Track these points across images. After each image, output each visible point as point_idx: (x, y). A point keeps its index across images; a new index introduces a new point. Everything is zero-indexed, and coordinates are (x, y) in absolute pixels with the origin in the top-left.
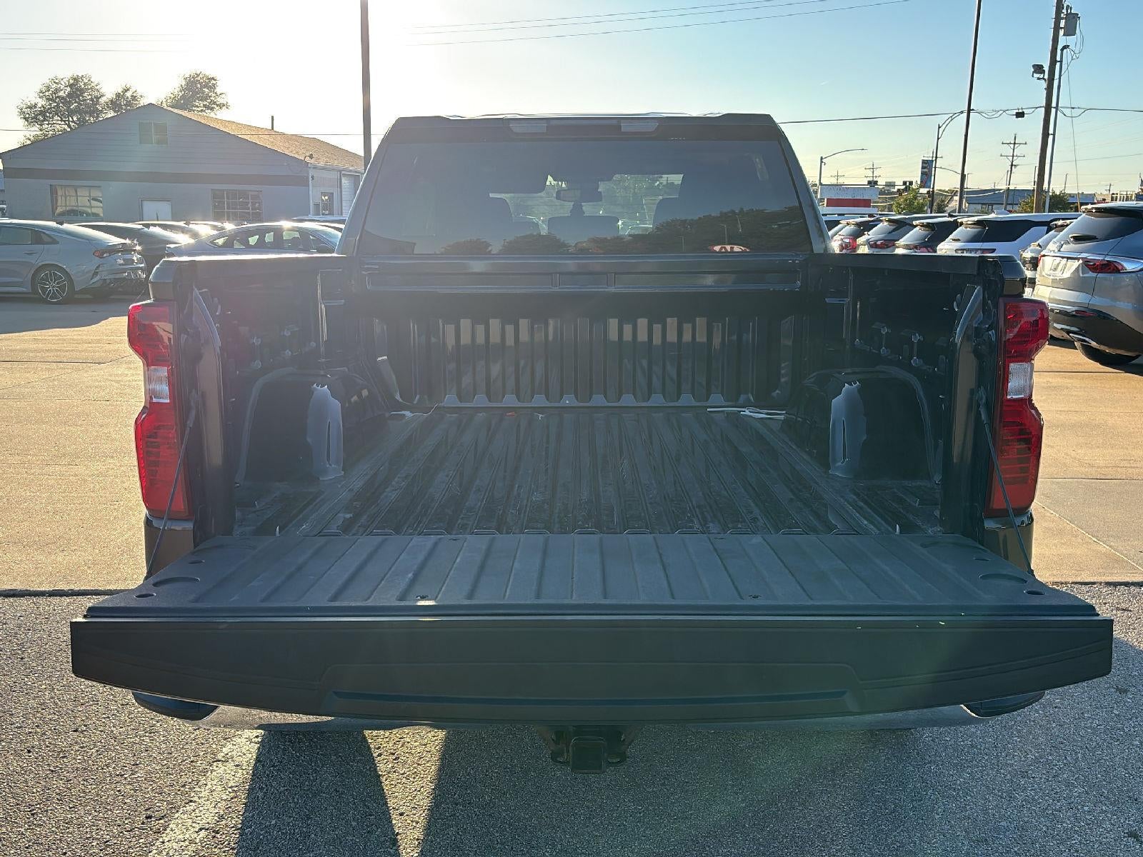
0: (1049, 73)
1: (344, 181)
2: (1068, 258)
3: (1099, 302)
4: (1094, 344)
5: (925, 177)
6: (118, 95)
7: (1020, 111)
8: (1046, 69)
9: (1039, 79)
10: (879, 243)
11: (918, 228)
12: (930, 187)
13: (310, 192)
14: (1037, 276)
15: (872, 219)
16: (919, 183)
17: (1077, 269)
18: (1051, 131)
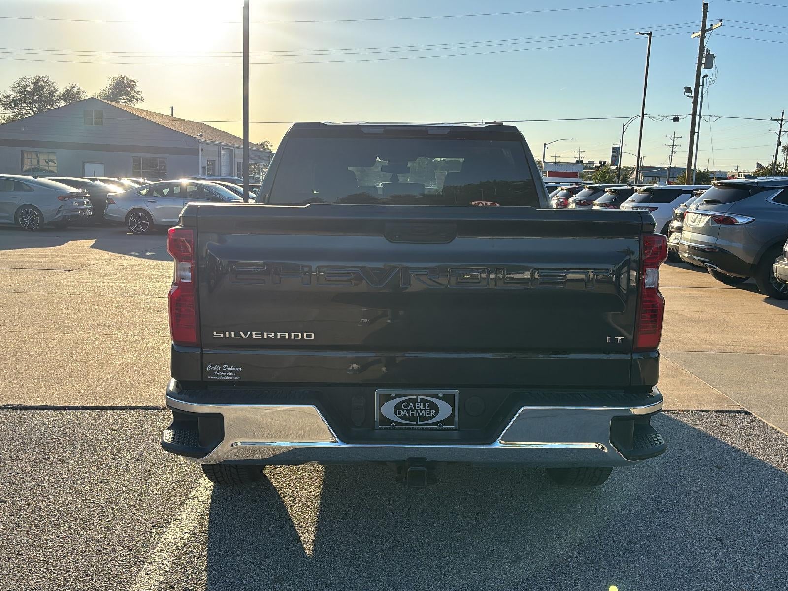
0: (695, 93)
1: (223, 153)
2: (702, 214)
3: (722, 243)
4: (718, 269)
5: (614, 158)
6: (67, 91)
7: (676, 117)
8: (693, 90)
9: (688, 96)
10: (582, 202)
11: (607, 193)
12: (617, 165)
13: (200, 161)
14: (684, 225)
15: (577, 186)
16: (610, 162)
17: (708, 222)
18: (697, 131)
